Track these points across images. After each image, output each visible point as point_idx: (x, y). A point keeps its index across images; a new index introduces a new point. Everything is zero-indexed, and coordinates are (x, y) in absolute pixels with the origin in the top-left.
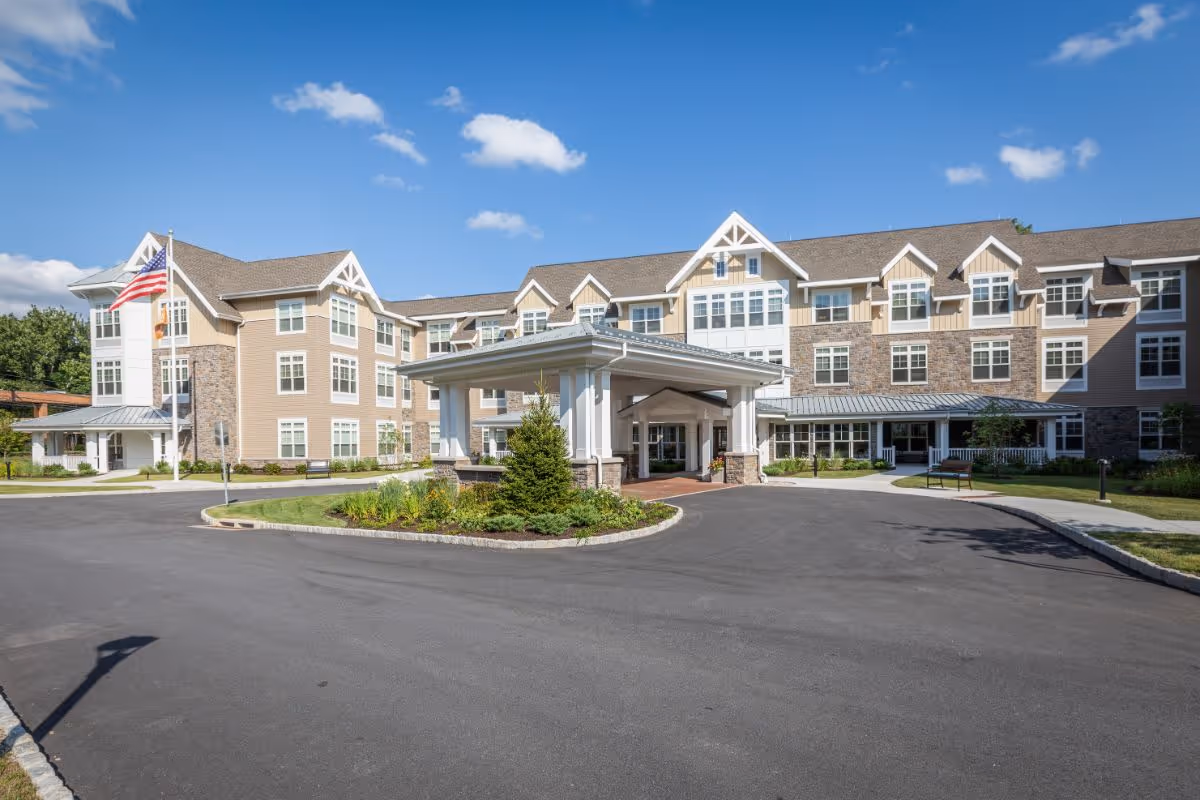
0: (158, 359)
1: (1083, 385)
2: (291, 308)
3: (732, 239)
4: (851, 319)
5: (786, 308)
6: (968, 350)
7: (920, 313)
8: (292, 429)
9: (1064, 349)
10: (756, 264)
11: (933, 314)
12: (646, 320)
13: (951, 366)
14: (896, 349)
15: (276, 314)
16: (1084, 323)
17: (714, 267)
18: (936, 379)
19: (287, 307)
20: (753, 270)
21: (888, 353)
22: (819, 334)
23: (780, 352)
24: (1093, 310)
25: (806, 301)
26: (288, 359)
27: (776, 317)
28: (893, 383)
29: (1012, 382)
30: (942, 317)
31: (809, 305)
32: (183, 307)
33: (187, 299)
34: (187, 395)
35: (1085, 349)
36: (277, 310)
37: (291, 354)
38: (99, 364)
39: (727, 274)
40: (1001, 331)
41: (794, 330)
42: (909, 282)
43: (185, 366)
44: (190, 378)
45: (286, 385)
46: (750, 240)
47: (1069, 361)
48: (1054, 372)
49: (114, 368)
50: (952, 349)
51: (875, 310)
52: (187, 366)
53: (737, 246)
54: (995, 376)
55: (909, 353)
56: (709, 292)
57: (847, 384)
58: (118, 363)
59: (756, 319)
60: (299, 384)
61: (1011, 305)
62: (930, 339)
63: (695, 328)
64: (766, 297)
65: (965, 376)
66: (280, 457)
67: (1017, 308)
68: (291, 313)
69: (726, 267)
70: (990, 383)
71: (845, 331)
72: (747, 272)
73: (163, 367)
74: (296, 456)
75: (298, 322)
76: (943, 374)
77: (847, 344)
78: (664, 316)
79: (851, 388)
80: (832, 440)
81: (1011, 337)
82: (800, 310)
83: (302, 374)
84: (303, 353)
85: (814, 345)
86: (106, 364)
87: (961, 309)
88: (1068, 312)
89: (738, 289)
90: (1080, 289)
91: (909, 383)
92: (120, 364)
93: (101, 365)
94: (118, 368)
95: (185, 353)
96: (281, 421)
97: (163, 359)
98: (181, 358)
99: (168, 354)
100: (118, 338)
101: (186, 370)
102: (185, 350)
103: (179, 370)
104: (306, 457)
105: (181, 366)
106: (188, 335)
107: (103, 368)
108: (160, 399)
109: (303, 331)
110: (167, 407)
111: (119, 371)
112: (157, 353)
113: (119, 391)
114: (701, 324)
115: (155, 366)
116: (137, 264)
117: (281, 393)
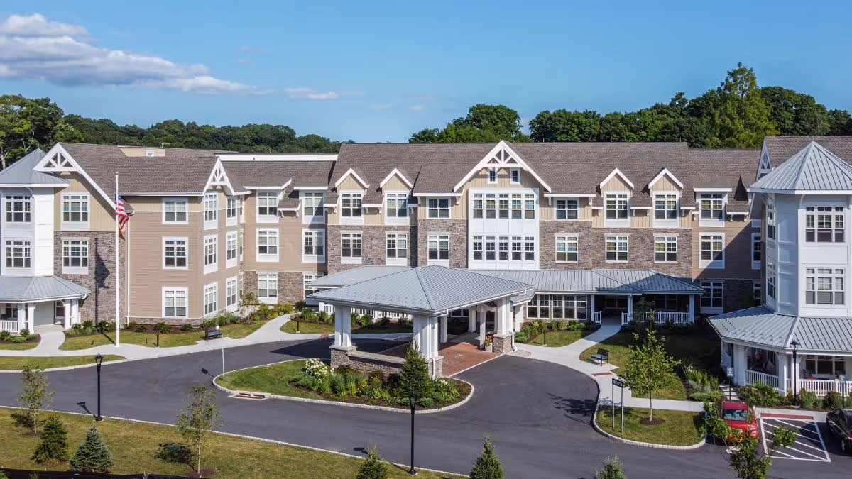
0: (59, 239)
1: (722, 265)
2: (175, 204)
3: (500, 159)
4: (579, 219)
5: (537, 208)
6: (652, 242)
7: (623, 214)
8: (175, 295)
9: (712, 241)
10: (517, 175)
11: (632, 215)
12: (439, 208)
13: (642, 251)
14: (609, 238)
15: (163, 208)
16: (722, 224)
17: (488, 173)
18: (633, 260)
19: (173, 203)
20: (515, 179)
21: (604, 241)
22: (558, 227)
23: (532, 238)
24: (728, 218)
25: (550, 204)
26: (172, 243)
27: (530, 214)
28: (607, 261)
29: (679, 263)
30: (637, 218)
31: (552, 206)
32: (85, 201)
33: (88, 194)
34: (87, 268)
35: (723, 241)
36: (164, 205)
37: (176, 239)
38: (9, 243)
39: (497, 179)
40: (672, 230)
41: (543, 223)
42: (617, 193)
43: (85, 246)
44: (90, 255)
45: (169, 262)
46: (512, 161)
47: (715, 248)
48: (706, 255)
49: (24, 246)
50: (643, 240)
51: (595, 213)
52: (87, 246)
53: (503, 163)
54: (668, 260)
55: (617, 241)
56: (485, 192)
57: (577, 262)
58: (28, 243)
59: (517, 214)
60: (181, 262)
61: (678, 214)
62: (629, 232)
63: (474, 217)
64: (523, 199)
65: (650, 259)
66: (163, 316)
67: (681, 216)
68: (176, 208)
69: (496, 176)
70: (665, 264)
71: (576, 226)
72: (511, 179)
73: (64, 246)
74: (177, 315)
75: (182, 216)
76: (638, 257)
77: (577, 235)
78: (452, 206)
79: (579, 265)
80: (563, 307)
81: (678, 234)
82: (546, 209)
83: (184, 254)
84: (186, 239)
85: (555, 234)
86: (16, 243)
87: (648, 214)
88: (714, 217)
89: (504, 192)
90: (721, 202)
91: (617, 261)
92: (29, 244)
93: (10, 243)
94: (27, 246)
95: (85, 236)
96: (164, 289)
97: (64, 239)
98: (81, 240)
99: (69, 235)
100: (28, 223)
101: (85, 249)
102: (86, 234)
103: (78, 249)
104: (187, 317)
105: (81, 246)
106: (88, 222)
107: (13, 246)
108: (61, 270)
109: (186, 223)
110: (66, 277)
111: (28, 249)
112: (58, 235)
113: (28, 264)
114: (478, 215)
115: (56, 244)
116: (46, 166)
117: (165, 267)
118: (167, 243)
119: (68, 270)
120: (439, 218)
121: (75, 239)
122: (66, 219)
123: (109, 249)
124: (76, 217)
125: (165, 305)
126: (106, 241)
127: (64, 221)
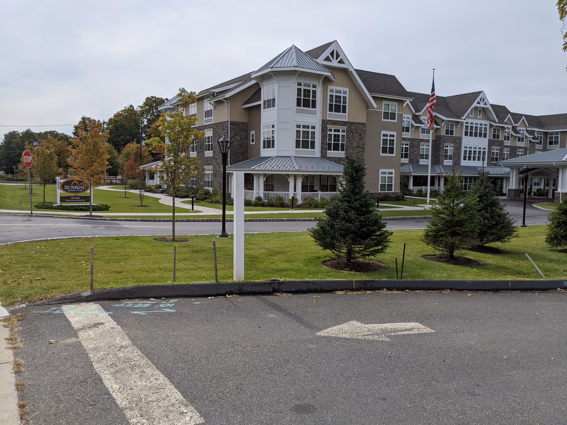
0: (325, 127)
2: (390, 106)
3: (481, 102)
4: (500, 139)
5: (488, 132)
7: (508, 138)
8: (387, 175)
10: (480, 113)
11: (511, 139)
12: (450, 129)
15: (383, 108)
19: (388, 105)
20: (479, 115)
22: (493, 143)
23: (485, 149)
25: (492, 130)
26: (387, 135)
27: (485, 135)
31: (492, 132)
32: (344, 95)
33: (347, 90)
34: (344, 152)
36: (383, 106)
37: (389, 133)
39: (473, 114)
40: (522, 147)
41: (489, 141)
43: (343, 134)
44: (347, 142)
45: (384, 150)
46: (485, 104)
49: (310, 130)
50: (513, 152)
52: (345, 134)
53: (482, 105)
56: (470, 121)
59: (480, 135)
60: (391, 150)
61: (524, 139)
62: (510, 148)
64: (484, 127)
66: (379, 191)
67: (525, 141)
68: (390, 109)
69: (473, 112)
73: (329, 133)
74: (387, 190)
75: (393, 116)
77: (499, 148)
78: (455, 128)
81: (524, 150)
82: (490, 133)
83: (393, 145)
84: (395, 133)
85: (492, 147)
86: (304, 127)
87: (516, 139)
89: (477, 122)
92: (314, 129)
93: (300, 127)
94: (313, 130)
95: (344, 125)
96: (381, 170)
97: (329, 127)
98: (341, 128)
99: (333, 124)
100: (313, 109)
101: (343, 136)
102: (344, 123)
103: (338, 136)
104: (393, 191)
105: (341, 134)
106: (347, 114)
107: (302, 129)
108: (326, 153)
109: (396, 121)
110: (331, 159)
111: (313, 133)
112: (325, 123)
113: (313, 147)
114: (466, 134)
115: (323, 131)
116: (325, 60)
117: (382, 154)
118: (384, 135)
119: (331, 153)
120: (449, 135)
121: (337, 127)
122: (331, 110)
123: (359, 137)
124: (338, 109)
125: (380, 183)
126: (358, 130)
127: (330, 111)
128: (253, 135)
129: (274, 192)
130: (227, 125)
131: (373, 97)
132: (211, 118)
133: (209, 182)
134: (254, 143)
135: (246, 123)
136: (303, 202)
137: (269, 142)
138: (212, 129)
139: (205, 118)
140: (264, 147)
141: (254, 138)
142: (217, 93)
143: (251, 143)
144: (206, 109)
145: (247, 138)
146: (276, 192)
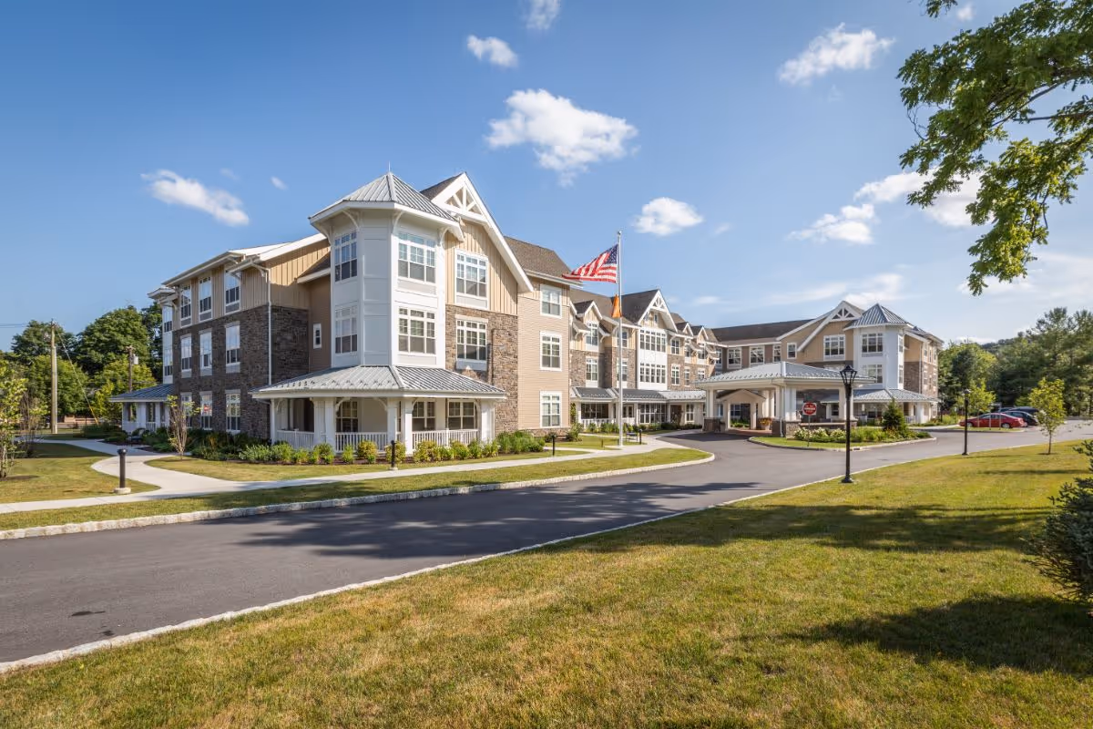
0: (452, 317)
2: (551, 294)
3: (658, 304)
4: (680, 354)
5: (666, 344)
6: (697, 374)
8: (551, 401)
10: (656, 318)
15: (541, 296)
22: (673, 360)
23: (664, 367)
26: (548, 339)
27: (663, 349)
31: (671, 344)
32: (482, 268)
33: (486, 259)
34: (485, 362)
36: (541, 291)
37: (552, 335)
38: (403, 311)
39: (648, 321)
41: (668, 356)
43: (483, 331)
44: (489, 345)
45: (545, 362)
46: (662, 307)
49: (425, 320)
50: (694, 372)
52: (485, 331)
53: (659, 307)
55: (686, 373)
56: (645, 329)
58: (431, 316)
60: (555, 362)
62: (690, 366)
64: (661, 337)
68: (551, 299)
71: (679, 360)
72: (654, 322)
73: (458, 327)
74: (553, 425)
75: (554, 308)
82: (669, 346)
83: (558, 353)
84: (559, 336)
85: (672, 365)
86: (413, 313)
89: (653, 330)
92: (433, 318)
93: (406, 313)
94: (431, 320)
95: (482, 316)
96: (543, 393)
97: (458, 317)
98: (478, 321)
99: (465, 314)
100: (430, 284)
101: (483, 335)
102: (483, 314)
103: (475, 334)
104: (561, 426)
105: (478, 330)
106: (487, 299)
107: (409, 317)
108: (454, 362)
109: (560, 316)
110: (463, 373)
111: (432, 326)
112: (451, 310)
113: (432, 349)
114: (642, 346)
115: (448, 324)
116: (448, 202)
117: (542, 368)
118: (544, 338)
119: (464, 363)
120: (622, 347)
121: (472, 319)
122: (460, 290)
123: (508, 339)
124: (472, 289)
125: (542, 414)
126: (506, 327)
127: (458, 291)
128: (318, 331)
129: (360, 434)
130: (265, 313)
131: (530, 278)
132: (235, 302)
133: (233, 419)
134: (320, 346)
135: (305, 311)
136: (415, 450)
137: (346, 339)
138: (238, 322)
139: (227, 302)
140: (337, 351)
141: (320, 336)
142: (247, 257)
143: (315, 346)
144: (228, 287)
145: (307, 336)
146: (363, 434)
